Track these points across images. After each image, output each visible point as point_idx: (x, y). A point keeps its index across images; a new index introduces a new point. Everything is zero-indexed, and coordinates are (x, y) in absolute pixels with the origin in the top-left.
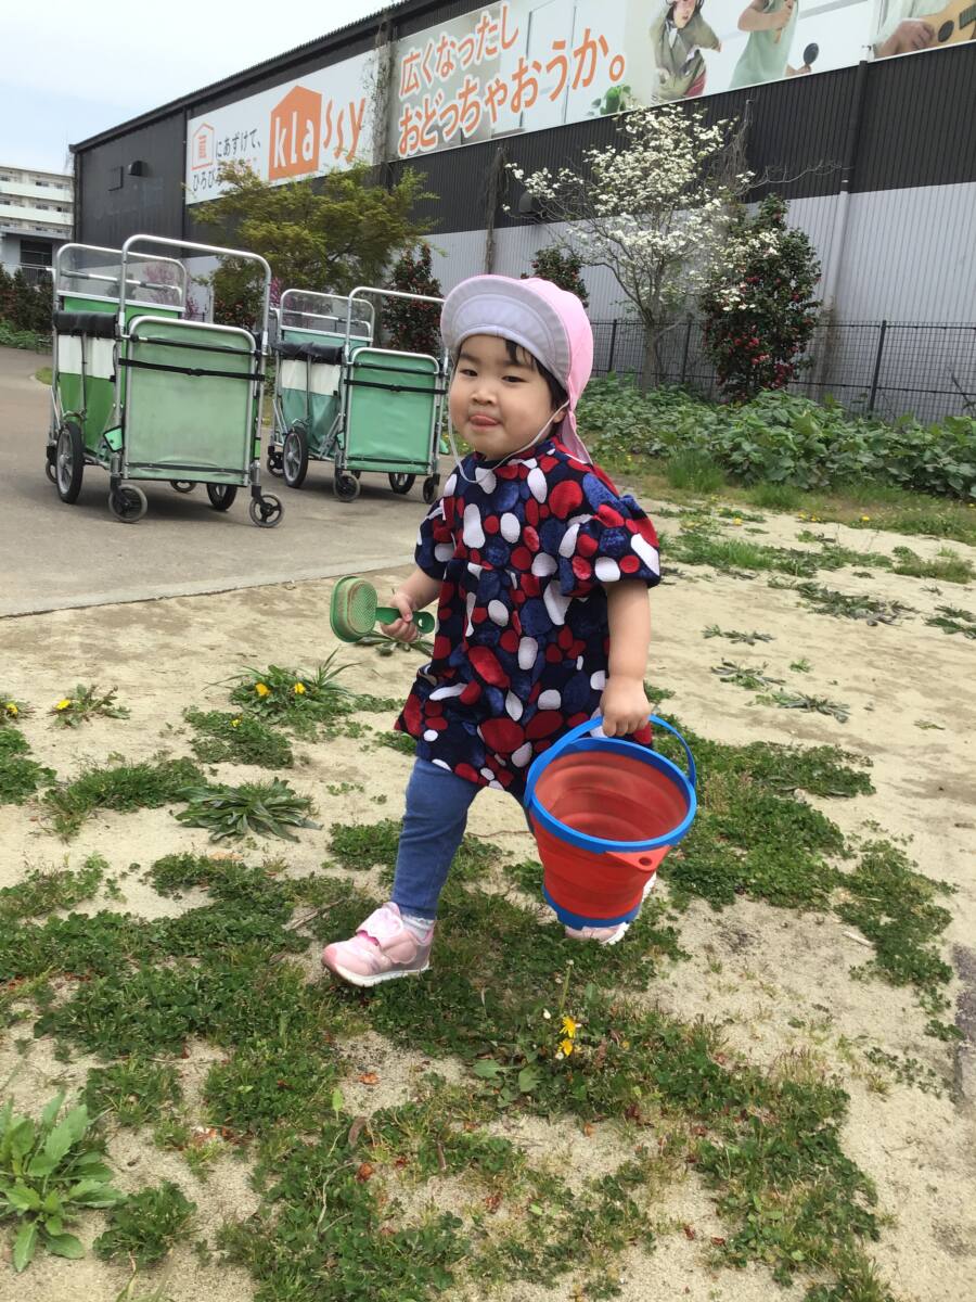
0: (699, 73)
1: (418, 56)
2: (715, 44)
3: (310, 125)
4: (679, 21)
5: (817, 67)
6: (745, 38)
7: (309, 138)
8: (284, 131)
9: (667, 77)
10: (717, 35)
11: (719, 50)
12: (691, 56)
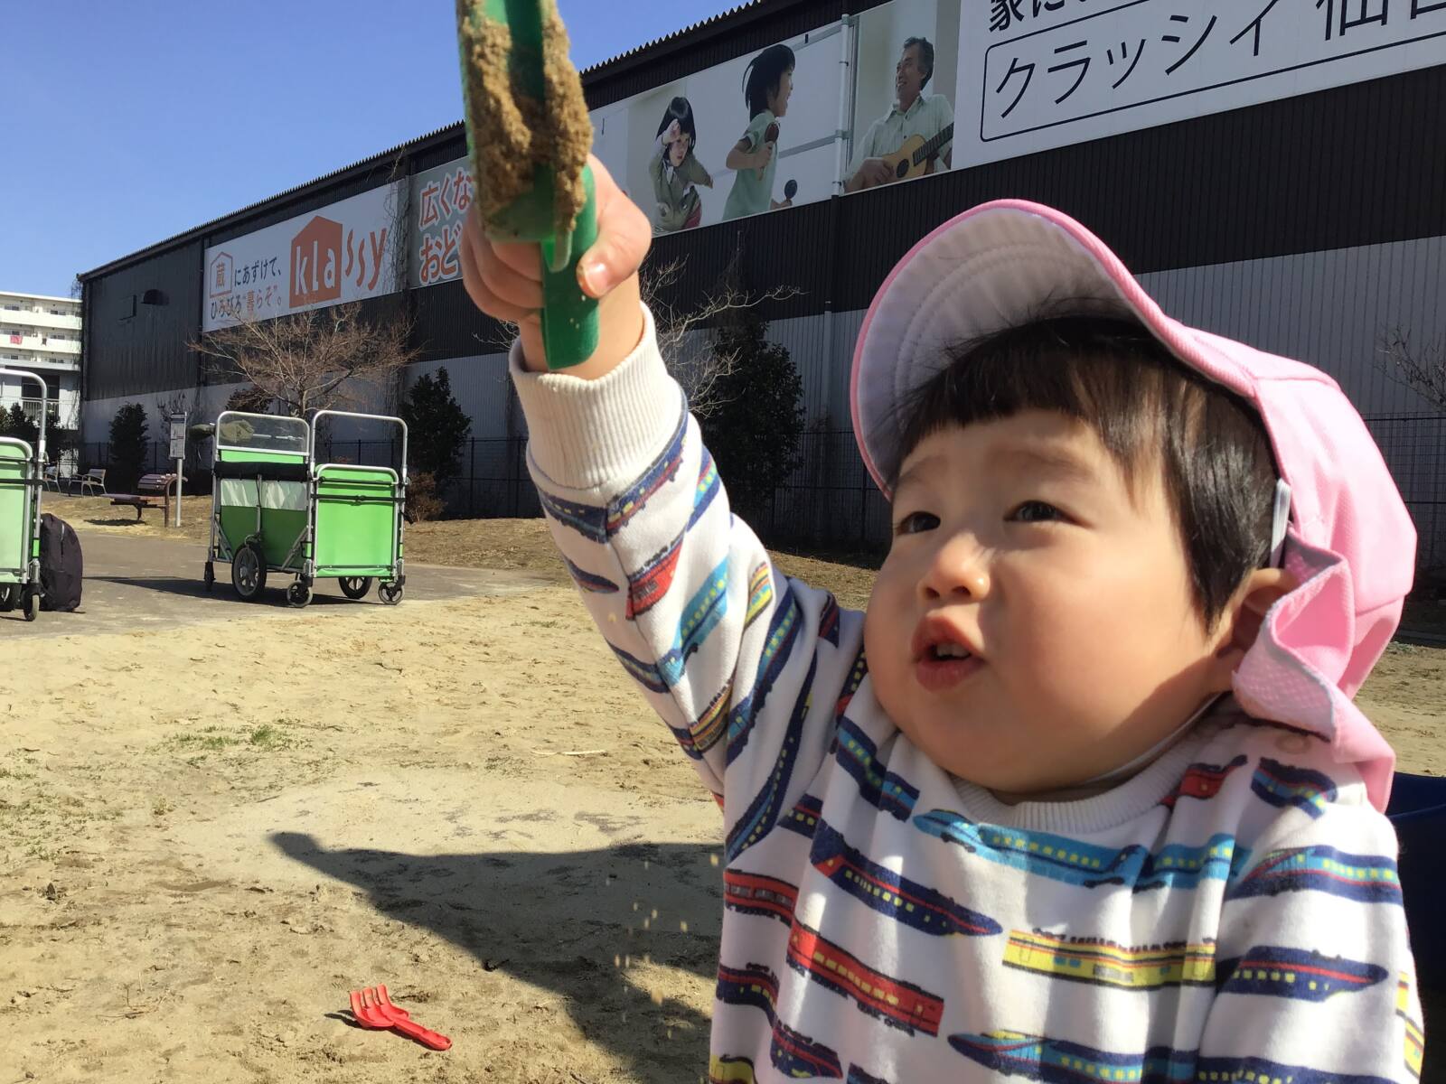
0: (695, 208)
1: (436, 189)
2: (708, 181)
3: (331, 254)
4: (675, 161)
5: (798, 201)
6: (732, 176)
7: (331, 266)
8: (305, 259)
9: (667, 210)
10: (709, 173)
11: (711, 186)
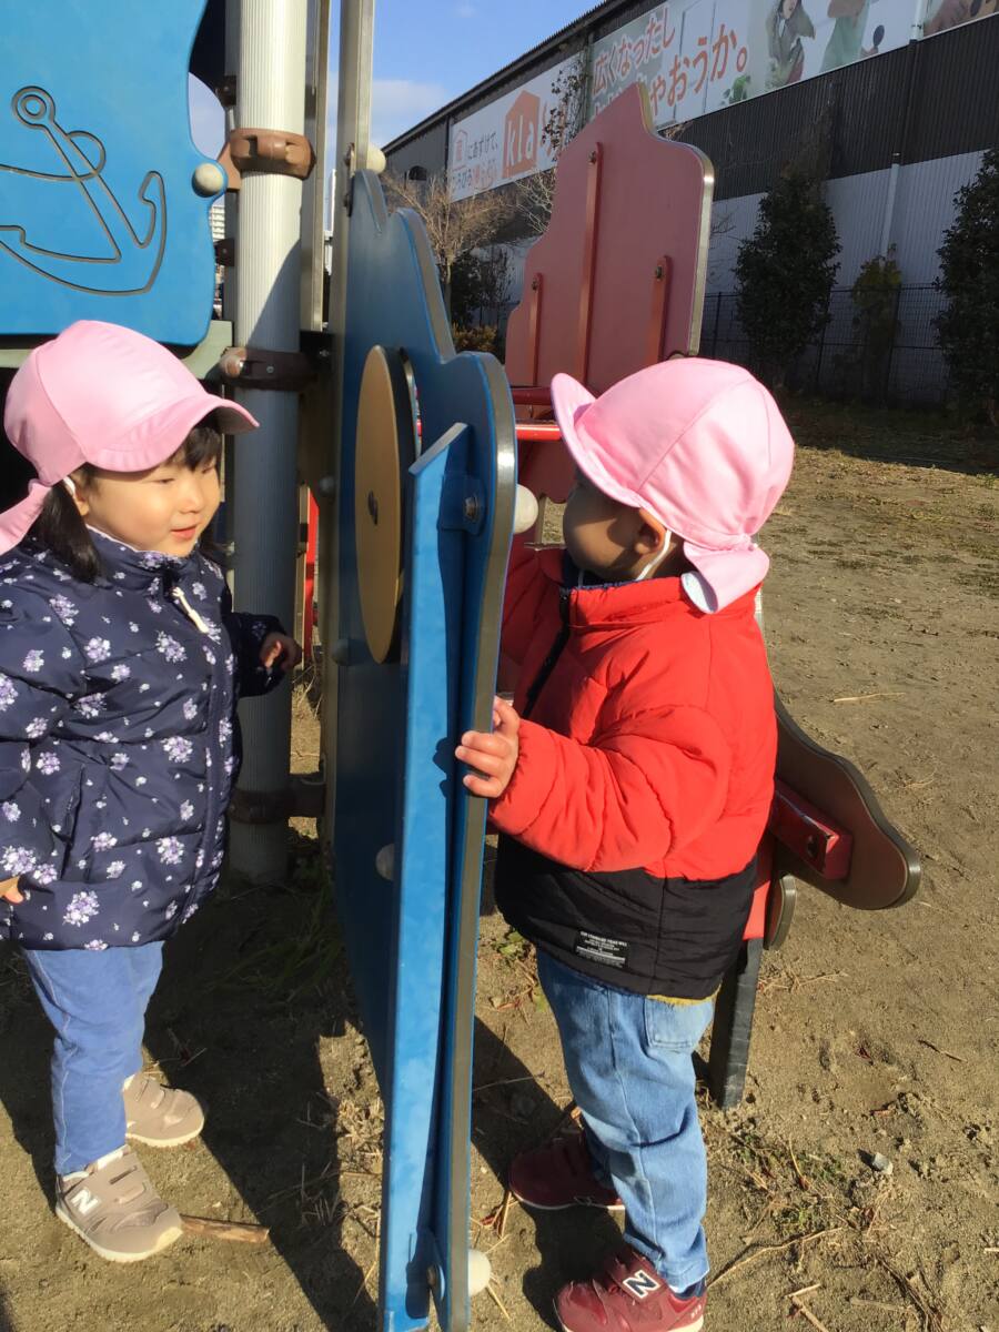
1: (605, 58)
3: (531, 125)
4: (786, 13)
5: (882, 48)
7: (530, 138)
8: (514, 131)
9: (776, 65)
12: (793, 45)
